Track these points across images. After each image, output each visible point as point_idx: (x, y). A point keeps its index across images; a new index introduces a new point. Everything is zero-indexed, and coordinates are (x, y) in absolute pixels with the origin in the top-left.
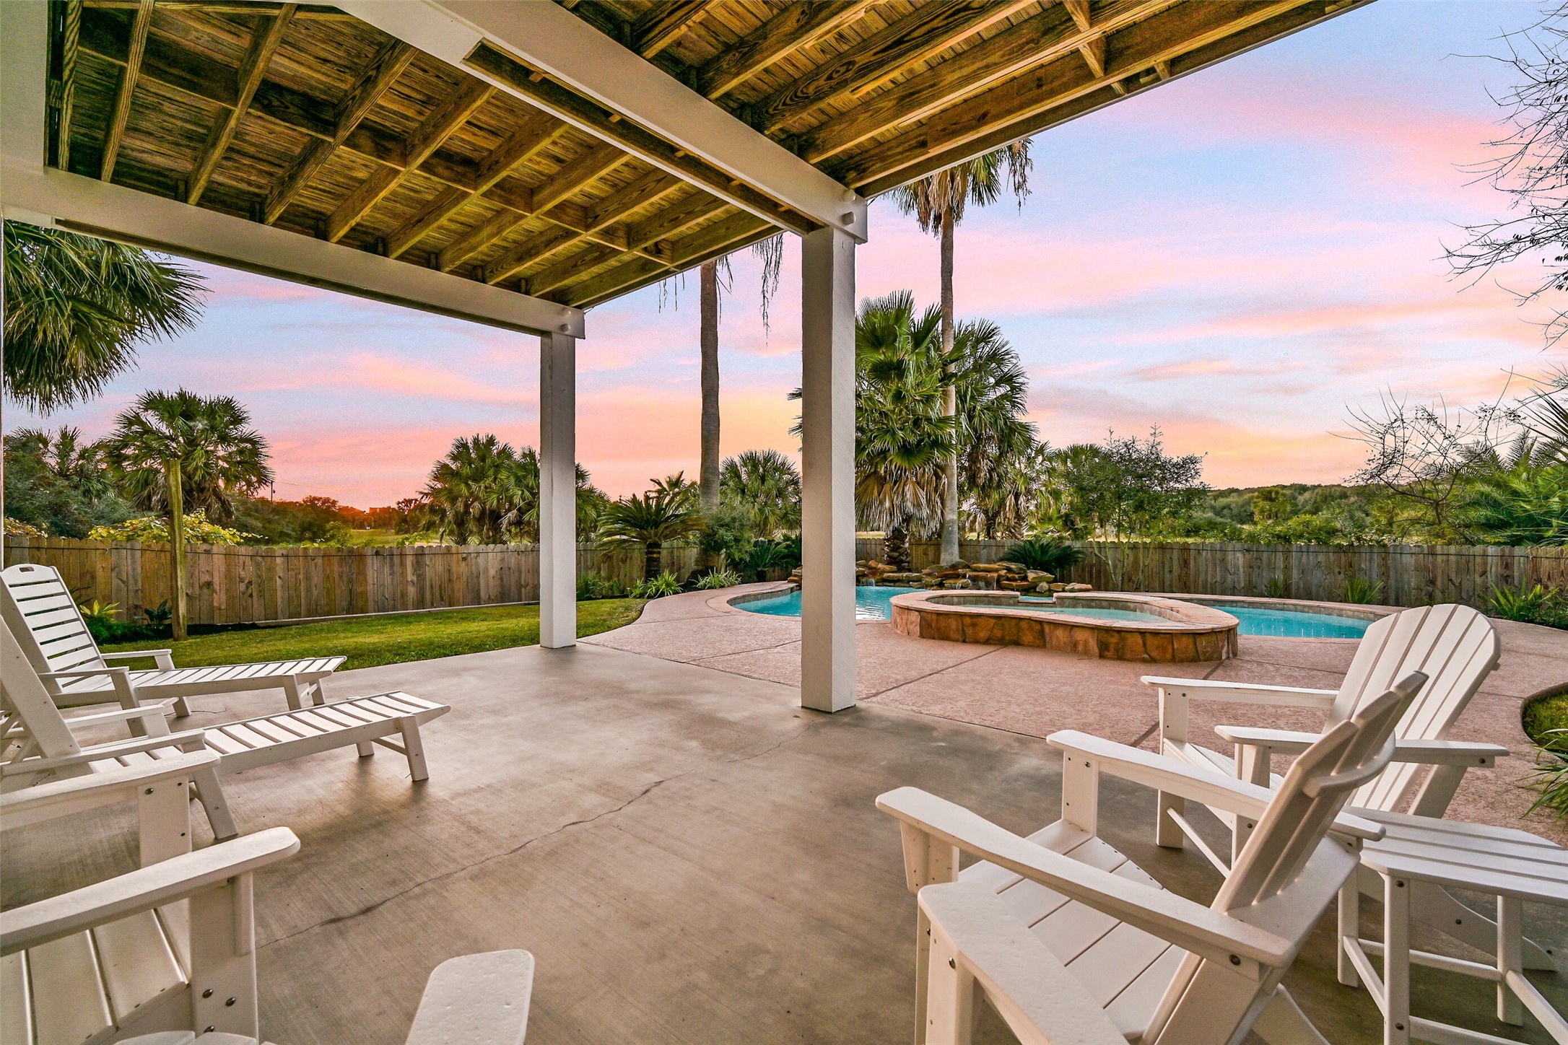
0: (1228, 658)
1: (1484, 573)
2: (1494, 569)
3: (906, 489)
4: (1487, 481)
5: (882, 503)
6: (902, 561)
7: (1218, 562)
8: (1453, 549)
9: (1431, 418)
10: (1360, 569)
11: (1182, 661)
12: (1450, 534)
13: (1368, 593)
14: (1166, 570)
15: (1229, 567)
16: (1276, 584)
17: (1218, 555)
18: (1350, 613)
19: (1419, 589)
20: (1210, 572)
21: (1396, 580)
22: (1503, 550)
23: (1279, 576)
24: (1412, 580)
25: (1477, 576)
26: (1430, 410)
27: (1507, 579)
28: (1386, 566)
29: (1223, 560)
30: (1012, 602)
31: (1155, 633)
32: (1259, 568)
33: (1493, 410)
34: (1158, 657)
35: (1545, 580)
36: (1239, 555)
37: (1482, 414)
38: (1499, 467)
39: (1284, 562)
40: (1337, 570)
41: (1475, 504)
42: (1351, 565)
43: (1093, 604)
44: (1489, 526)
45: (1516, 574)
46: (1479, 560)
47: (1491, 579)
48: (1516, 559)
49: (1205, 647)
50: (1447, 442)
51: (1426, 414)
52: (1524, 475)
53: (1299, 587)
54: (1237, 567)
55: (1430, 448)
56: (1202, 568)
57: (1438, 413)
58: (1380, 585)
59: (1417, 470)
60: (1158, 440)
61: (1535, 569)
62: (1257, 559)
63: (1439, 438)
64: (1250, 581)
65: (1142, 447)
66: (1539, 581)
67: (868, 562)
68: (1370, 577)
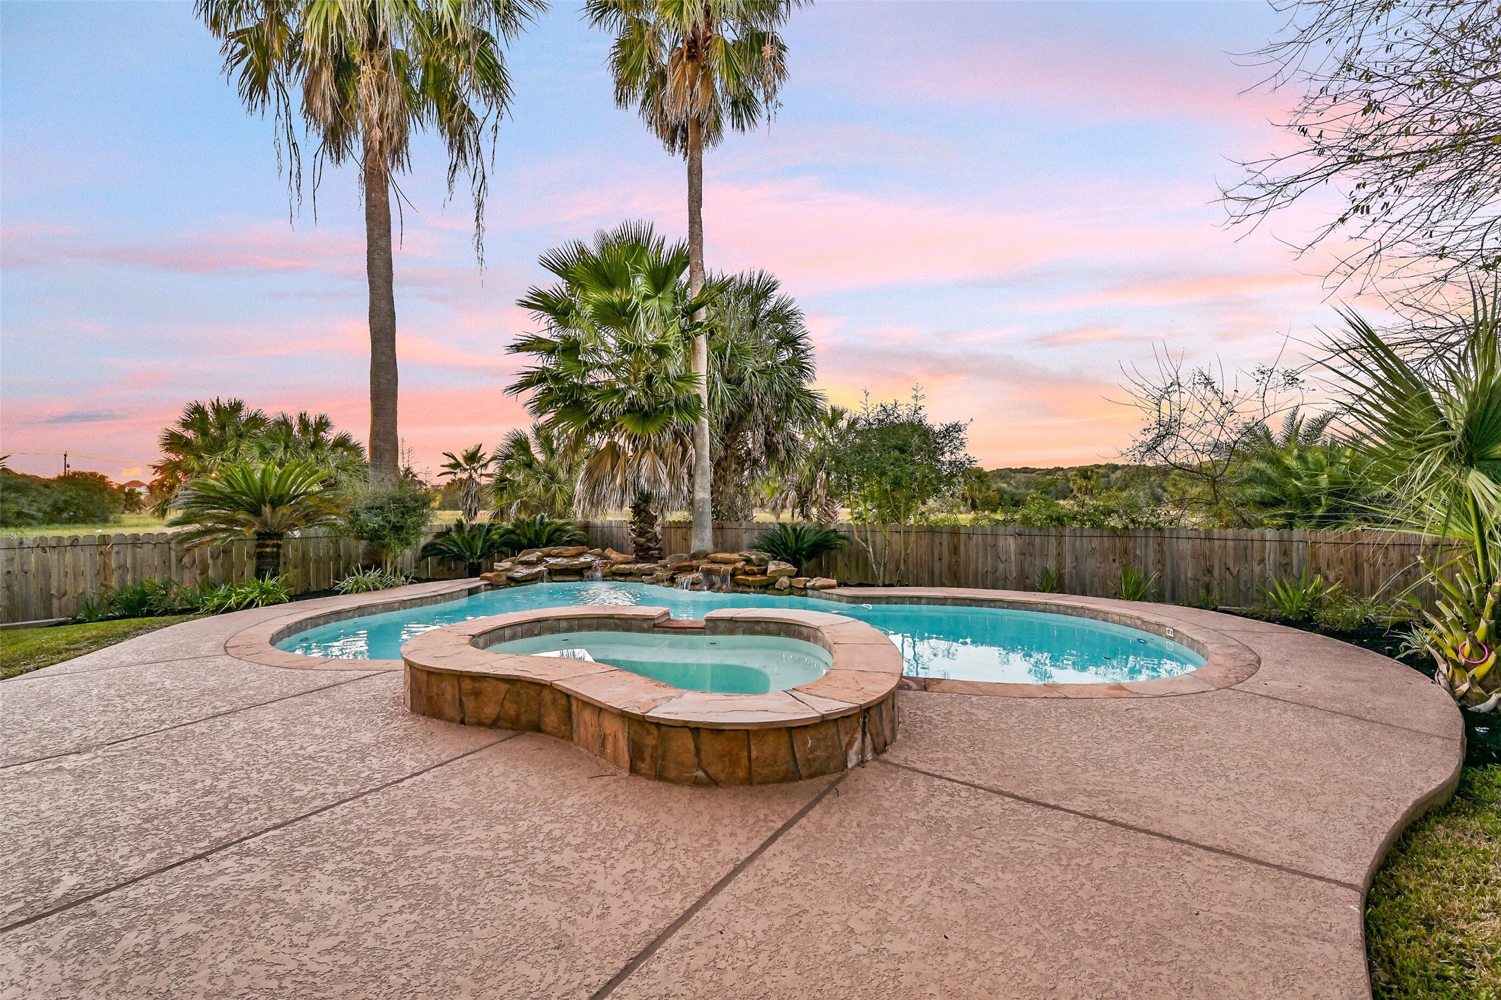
0: (862, 763)
1: (1262, 561)
2: (1272, 554)
3: (643, 461)
4: (1262, 458)
5: (614, 478)
6: (650, 549)
7: (989, 548)
8: (1230, 533)
9: (1208, 382)
10: (1136, 556)
11: (765, 782)
12: (1228, 515)
13: (1143, 585)
14: (936, 558)
15: (1001, 555)
16: (1047, 572)
17: (990, 539)
18: (1117, 618)
19: (1196, 579)
20: (980, 560)
21: (1172, 569)
22: (1282, 535)
23: (1051, 565)
24: (1189, 570)
25: (1255, 564)
26: (1206, 373)
27: (1285, 567)
28: (1162, 552)
29: (995, 546)
30: (645, 626)
31: (716, 730)
32: (1031, 555)
33: (1272, 371)
34: (722, 776)
35: (1324, 567)
36: (1011, 540)
37: (1260, 377)
38: (1272, 444)
39: (1057, 549)
40: (1111, 557)
41: (1250, 481)
42: (1126, 552)
43: (758, 628)
44: (1264, 504)
45: (1295, 561)
46: (1257, 545)
47: (1270, 565)
48: (1295, 544)
49: (812, 750)
50: (1224, 409)
51: (1203, 378)
52: (1296, 452)
53: (1072, 578)
54: (1007, 552)
55: (1208, 417)
56: (972, 553)
57: (1215, 377)
58: (1154, 575)
59: (1195, 441)
60: (920, 403)
61: (1314, 556)
62: (1029, 544)
63: (1216, 405)
64: (1022, 570)
65: (904, 413)
66: (1318, 571)
67: (604, 550)
68: (1146, 566)
